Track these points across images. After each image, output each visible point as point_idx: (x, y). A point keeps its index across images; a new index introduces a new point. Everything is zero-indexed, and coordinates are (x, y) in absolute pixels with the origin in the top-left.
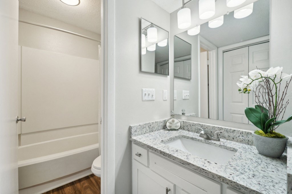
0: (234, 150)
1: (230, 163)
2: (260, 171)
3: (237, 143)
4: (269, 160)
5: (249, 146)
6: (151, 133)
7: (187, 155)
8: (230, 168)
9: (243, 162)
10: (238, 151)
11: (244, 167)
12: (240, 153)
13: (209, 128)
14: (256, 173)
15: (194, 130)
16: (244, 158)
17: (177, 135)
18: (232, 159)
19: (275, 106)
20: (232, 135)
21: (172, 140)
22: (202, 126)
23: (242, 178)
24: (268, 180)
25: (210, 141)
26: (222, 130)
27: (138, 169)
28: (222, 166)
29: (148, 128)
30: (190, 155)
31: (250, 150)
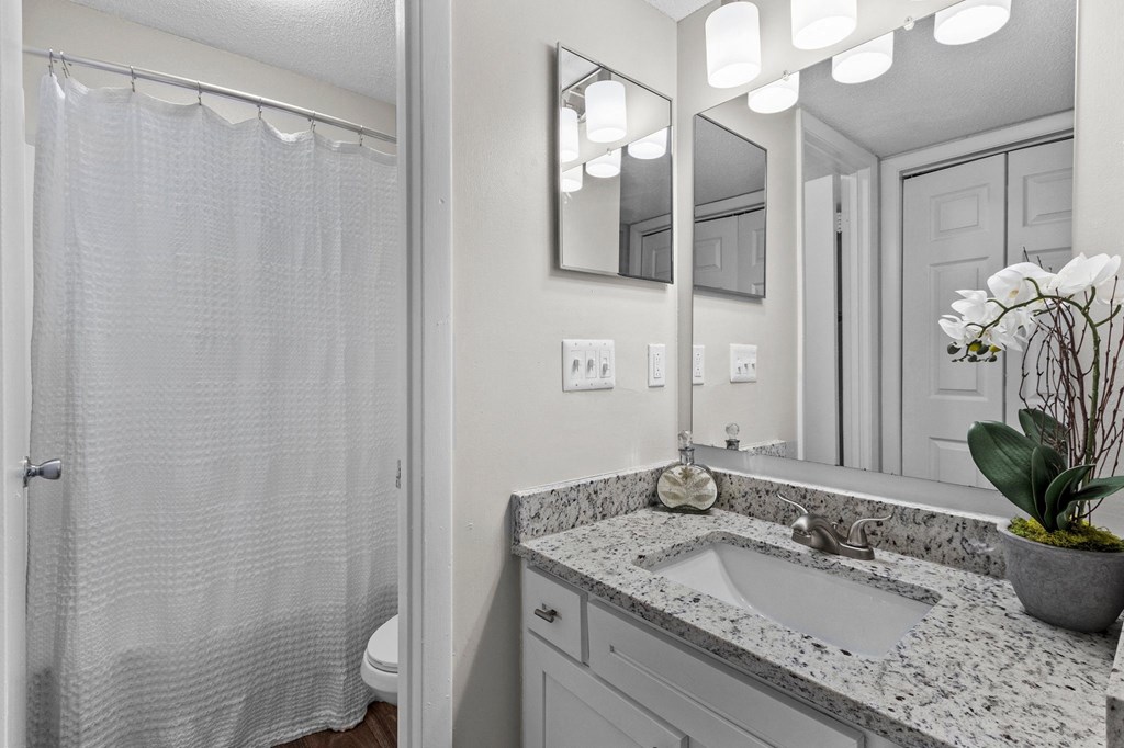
0: (929, 598)
1: (903, 652)
2: (1018, 686)
3: (943, 569)
4: (1060, 641)
5: (990, 582)
6: (598, 524)
7: (734, 618)
8: (902, 670)
9: (956, 649)
10: (941, 602)
11: (958, 670)
12: (948, 609)
13: (832, 504)
14: (1002, 694)
15: (772, 511)
16: (961, 632)
17: (703, 532)
18: (914, 635)
19: (1089, 416)
20: (921, 533)
21: (680, 552)
22: (805, 497)
23: (943, 714)
24: (1043, 720)
25: (832, 559)
26: (884, 512)
27: (544, 673)
28: (867, 664)
29: (585, 504)
30: (748, 617)
31: (990, 597)
